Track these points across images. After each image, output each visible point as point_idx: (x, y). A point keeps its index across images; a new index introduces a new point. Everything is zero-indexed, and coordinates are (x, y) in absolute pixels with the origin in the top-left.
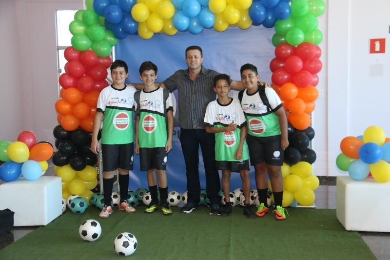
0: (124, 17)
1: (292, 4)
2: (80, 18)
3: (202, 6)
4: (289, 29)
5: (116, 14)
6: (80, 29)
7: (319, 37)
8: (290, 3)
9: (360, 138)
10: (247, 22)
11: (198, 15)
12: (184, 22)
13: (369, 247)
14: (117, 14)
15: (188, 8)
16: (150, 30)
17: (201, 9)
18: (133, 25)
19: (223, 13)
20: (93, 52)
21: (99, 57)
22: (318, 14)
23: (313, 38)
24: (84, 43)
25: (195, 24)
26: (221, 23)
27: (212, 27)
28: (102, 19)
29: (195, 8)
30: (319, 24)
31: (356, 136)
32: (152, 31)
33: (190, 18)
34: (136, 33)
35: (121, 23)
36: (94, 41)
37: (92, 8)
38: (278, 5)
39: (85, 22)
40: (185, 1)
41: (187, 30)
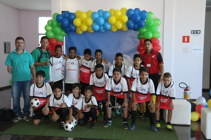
0: (70, 24)
2: (50, 23)
3: (105, 20)
4: (145, 32)
5: (66, 22)
6: (50, 28)
7: (159, 35)
8: (145, 20)
10: (126, 29)
11: (103, 25)
12: (97, 27)
14: (67, 22)
15: (99, 21)
16: (81, 30)
17: (105, 22)
18: (74, 27)
19: (114, 24)
20: (54, 39)
21: (57, 41)
22: (158, 25)
23: (156, 36)
24: (51, 35)
25: (102, 28)
26: (114, 28)
27: (110, 30)
28: (60, 24)
29: (102, 21)
30: (159, 29)
32: (82, 31)
33: (100, 26)
34: (75, 31)
35: (69, 26)
36: (55, 34)
37: (55, 19)
38: (140, 21)
39: (52, 25)
40: (98, 18)
41: (98, 31)
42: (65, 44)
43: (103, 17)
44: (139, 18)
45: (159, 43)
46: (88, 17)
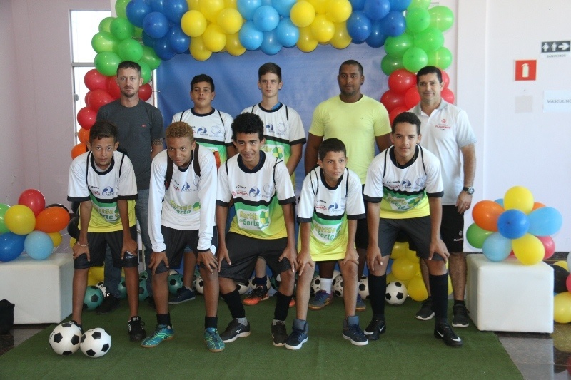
0: (170, 29)
1: (407, 14)
2: (107, 28)
3: (280, 15)
4: (405, 50)
5: (159, 24)
6: (107, 44)
7: (448, 58)
8: (404, 13)
9: (499, 202)
10: (344, 41)
11: (276, 29)
12: (256, 38)
13: (509, 354)
14: (161, 24)
15: (261, 19)
16: (206, 48)
17: (280, 20)
18: (183, 40)
19: (310, 27)
22: (444, 28)
23: (437, 60)
24: (113, 65)
25: (271, 40)
26: (307, 39)
27: (295, 46)
28: (139, 30)
29: (271, 18)
30: (446, 40)
31: (493, 199)
32: (210, 51)
33: (265, 33)
34: (188, 52)
35: (167, 37)
37: (124, 15)
38: (387, 16)
39: (114, 34)
40: (257, 8)
41: (259, 49)
42: (156, 94)
43: (273, 6)
44: (386, 6)
45: (447, 85)
46: (226, 6)
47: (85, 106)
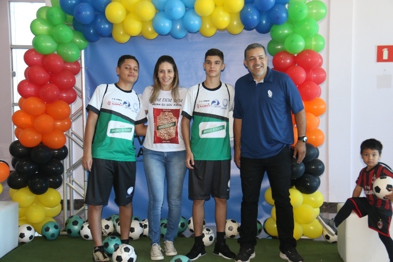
0: (96, 17)
1: (288, 7)
2: (44, 15)
3: (186, 7)
4: (287, 36)
5: (87, 13)
6: (43, 28)
7: (321, 43)
8: (287, 6)
10: (237, 26)
11: (183, 18)
12: (166, 25)
14: (88, 13)
15: (171, 9)
16: (126, 33)
17: (186, 11)
18: (107, 26)
19: (211, 16)
20: (58, 56)
21: (65, 62)
22: (319, 18)
23: (313, 44)
24: (48, 45)
25: (178, 27)
26: (208, 26)
27: (198, 31)
28: (70, 18)
29: (179, 9)
30: (320, 28)
32: (129, 35)
33: (173, 20)
34: (111, 36)
35: (94, 23)
36: (60, 43)
37: (59, 5)
38: (273, 8)
39: (49, 21)
40: (167, 1)
41: (169, 34)
42: (83, 70)
44: (272, 0)
45: (321, 64)
47: (24, 78)
